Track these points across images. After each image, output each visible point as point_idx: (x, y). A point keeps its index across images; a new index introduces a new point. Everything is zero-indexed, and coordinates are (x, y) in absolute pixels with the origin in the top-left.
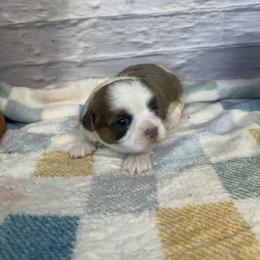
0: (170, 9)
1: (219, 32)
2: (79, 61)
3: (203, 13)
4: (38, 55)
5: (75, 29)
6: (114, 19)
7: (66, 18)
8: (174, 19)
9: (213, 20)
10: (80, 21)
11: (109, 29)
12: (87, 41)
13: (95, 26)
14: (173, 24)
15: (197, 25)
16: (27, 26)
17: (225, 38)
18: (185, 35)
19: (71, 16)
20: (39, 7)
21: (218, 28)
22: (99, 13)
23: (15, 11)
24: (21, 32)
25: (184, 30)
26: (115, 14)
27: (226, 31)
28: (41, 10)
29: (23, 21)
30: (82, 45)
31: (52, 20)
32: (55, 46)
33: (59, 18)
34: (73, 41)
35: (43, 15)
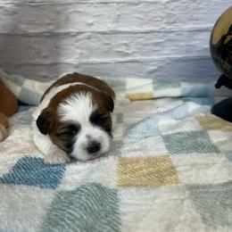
0: (146, 28)
1: (183, 47)
2: (75, 63)
3: (171, 32)
4: (45, 57)
5: (74, 39)
6: (104, 33)
7: (67, 31)
8: (149, 36)
9: (179, 37)
10: (79, 33)
11: (99, 40)
12: (83, 49)
13: (89, 38)
15: (167, 40)
16: (38, 35)
17: (187, 52)
18: (157, 48)
19: (71, 30)
20: (47, 21)
21: (182, 44)
22: (93, 28)
23: (30, 23)
24: (33, 40)
25: (156, 44)
26: (104, 30)
27: (189, 46)
28: (50, 24)
29: (36, 31)
30: (79, 51)
31: (57, 31)
32: (57, 51)
33: (62, 31)
34: (72, 48)
35: (51, 28)
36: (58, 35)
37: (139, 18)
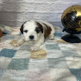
0: (44, 12)
2: (21, 21)
3: (52, 13)
4: (12, 19)
5: (21, 14)
6: (31, 13)
7: (19, 11)
8: (45, 14)
9: (54, 15)
10: (23, 12)
11: (29, 15)
12: (24, 17)
13: (26, 14)
14: (45, 15)
15: (50, 16)
17: (57, 20)
18: (47, 18)
19: (21, 11)
21: (55, 17)
22: (27, 11)
24: (8, 14)
27: (57, 18)
28: (14, 9)
29: (9, 11)
30: (23, 18)
31: (16, 11)
32: (16, 17)
33: (18, 11)
34: (21, 17)
35: (14, 10)
36: (16, 13)
37: (42, 8)
